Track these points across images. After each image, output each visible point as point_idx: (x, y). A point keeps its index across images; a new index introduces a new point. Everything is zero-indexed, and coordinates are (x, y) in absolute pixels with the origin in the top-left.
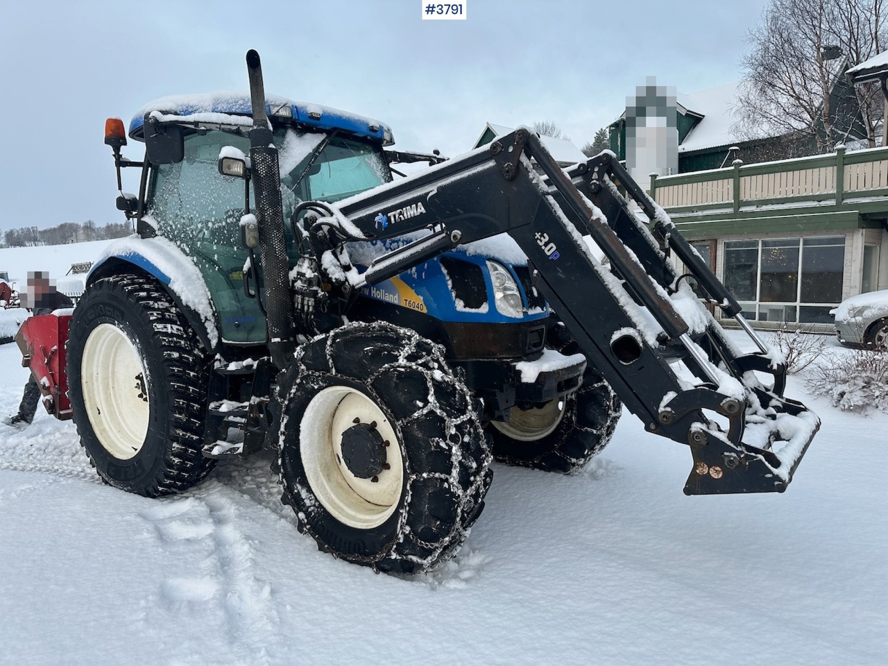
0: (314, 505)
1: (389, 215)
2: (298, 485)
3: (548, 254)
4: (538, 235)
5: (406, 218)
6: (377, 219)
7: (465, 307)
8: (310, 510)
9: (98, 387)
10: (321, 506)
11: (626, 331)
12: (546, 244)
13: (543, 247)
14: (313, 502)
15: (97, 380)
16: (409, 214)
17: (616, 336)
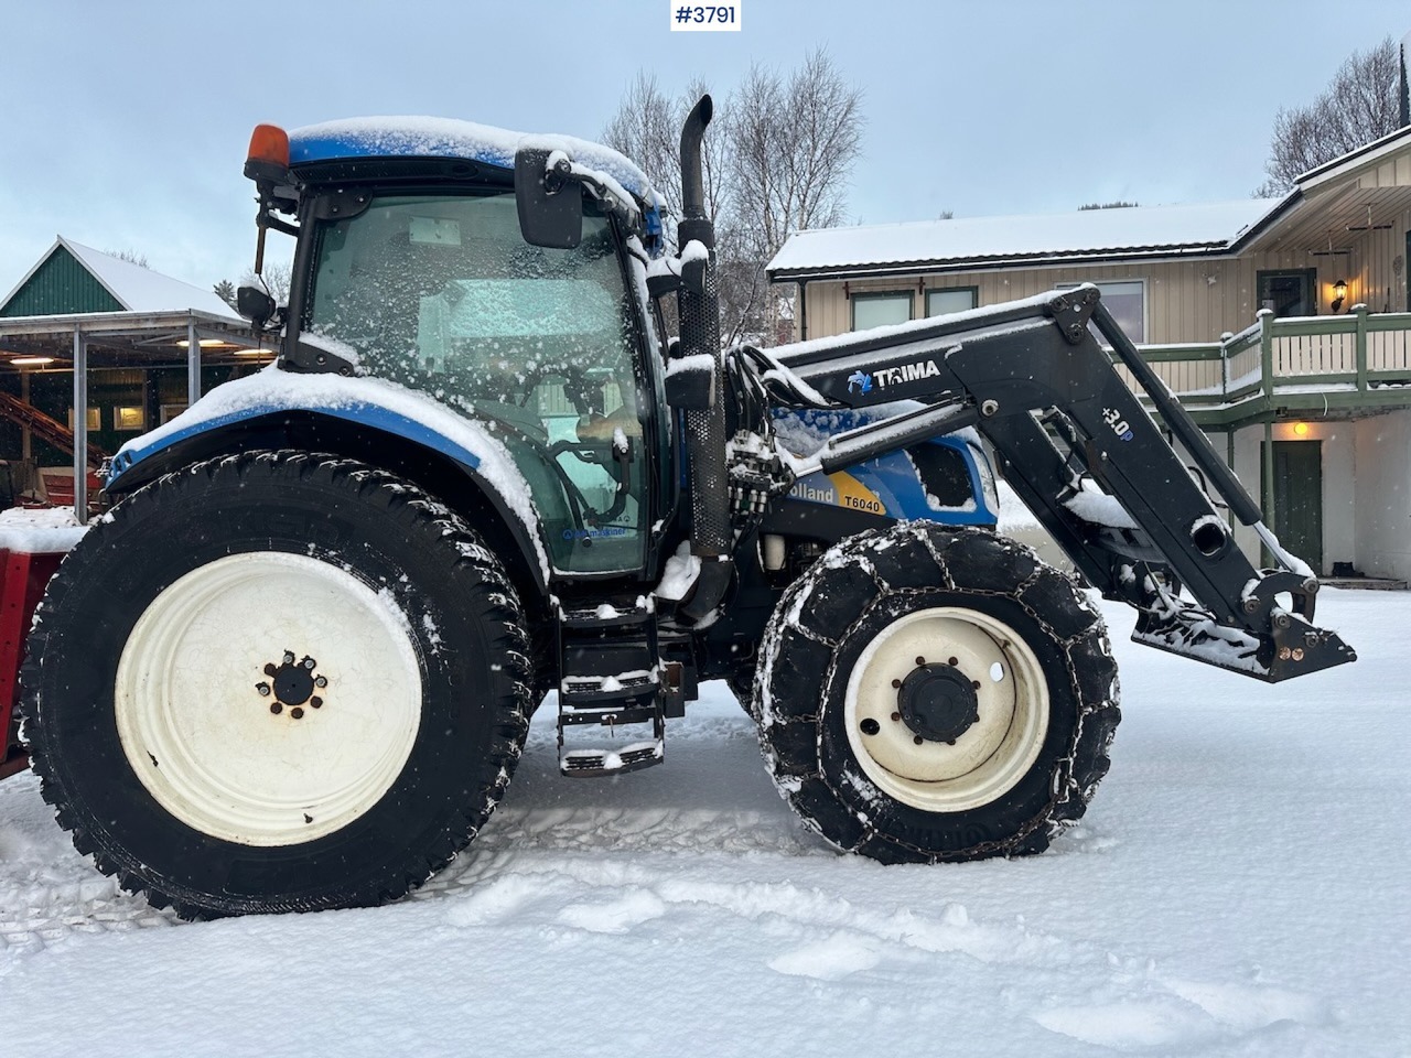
0: (877, 797)
1: (875, 374)
2: (846, 772)
3: (1120, 433)
4: (1106, 412)
5: (906, 380)
6: (851, 379)
7: (941, 505)
8: (872, 805)
9: (146, 706)
10: (886, 796)
11: (1207, 519)
12: (1117, 423)
13: (1113, 426)
14: (873, 792)
15: (145, 687)
16: (911, 375)
17: (1198, 525)
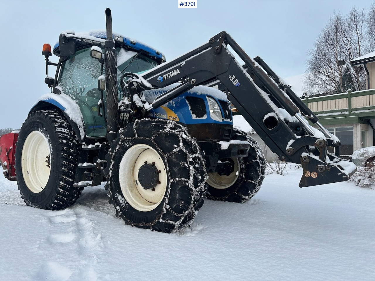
0: (124, 203)
1: (164, 76)
2: (117, 193)
3: (235, 84)
4: (230, 77)
5: (171, 76)
6: (158, 78)
7: (196, 117)
8: (122, 205)
9: (29, 162)
10: (127, 203)
11: (270, 114)
12: (234, 80)
13: (233, 82)
14: (124, 201)
15: (29, 159)
16: (172, 74)
17: (266, 117)
